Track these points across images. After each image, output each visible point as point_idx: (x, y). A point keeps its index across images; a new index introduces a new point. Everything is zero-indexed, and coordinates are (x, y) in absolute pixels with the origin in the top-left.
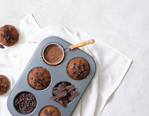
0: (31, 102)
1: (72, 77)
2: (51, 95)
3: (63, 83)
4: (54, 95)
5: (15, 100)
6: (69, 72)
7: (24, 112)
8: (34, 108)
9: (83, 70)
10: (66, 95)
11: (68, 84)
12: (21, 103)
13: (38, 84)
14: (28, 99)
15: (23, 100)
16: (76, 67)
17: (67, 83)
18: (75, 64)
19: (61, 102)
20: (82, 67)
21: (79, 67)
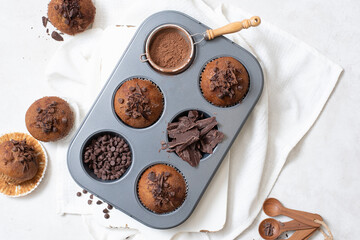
0: (119, 156)
1: (210, 100)
2: (165, 140)
3: (190, 115)
4: (170, 140)
5: (84, 150)
6: (205, 89)
7: (104, 178)
8: (126, 168)
9: (235, 82)
10: (196, 138)
11: (201, 115)
12: (97, 157)
13: (135, 114)
14: (113, 149)
15: (102, 152)
16: (221, 76)
17: (200, 113)
18: (217, 69)
19: (186, 154)
20: (233, 75)
21: (227, 76)
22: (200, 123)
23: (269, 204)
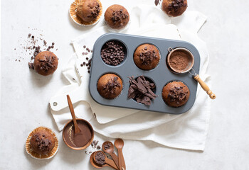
0: (117, 59)
2: (134, 77)
3: (152, 84)
4: (136, 79)
5: (112, 41)
6: (168, 86)
7: (102, 56)
8: (111, 65)
9: (181, 99)
10: (144, 92)
12: (112, 48)
14: (118, 54)
15: (114, 49)
16: (180, 91)
17: (155, 88)
18: (182, 88)
19: (132, 91)
20: (184, 97)
21: (181, 94)
22: (150, 91)
23: (120, 141)
